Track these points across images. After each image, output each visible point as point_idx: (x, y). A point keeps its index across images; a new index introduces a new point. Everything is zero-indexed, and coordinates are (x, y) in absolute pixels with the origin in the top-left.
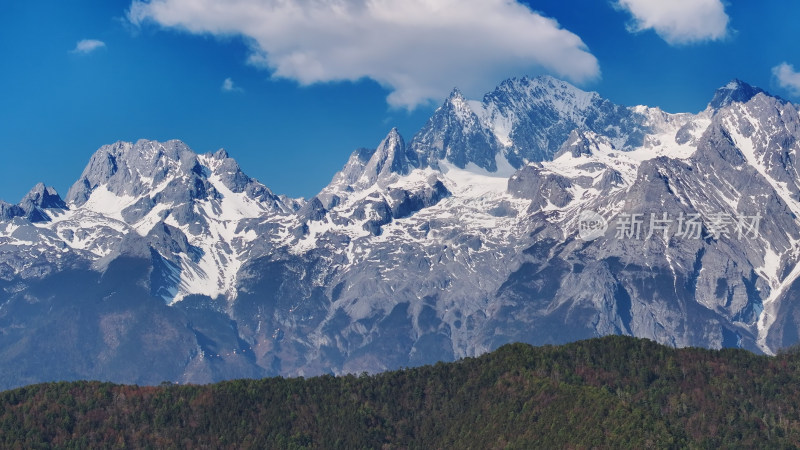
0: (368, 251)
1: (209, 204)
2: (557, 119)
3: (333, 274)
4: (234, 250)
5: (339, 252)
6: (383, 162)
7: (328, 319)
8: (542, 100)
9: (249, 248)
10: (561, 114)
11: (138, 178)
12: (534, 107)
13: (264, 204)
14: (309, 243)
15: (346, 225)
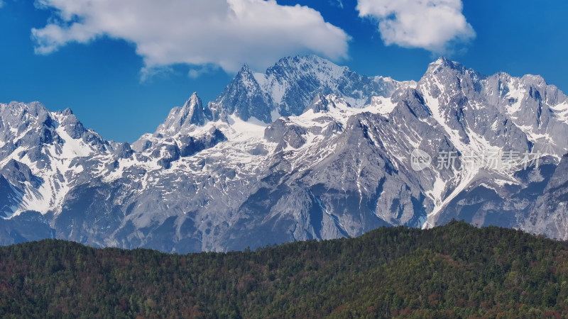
0: (157, 180)
1: (53, 147)
2: (319, 86)
3: (130, 197)
4: (66, 180)
5: (137, 180)
6: (185, 117)
7: (120, 228)
8: (308, 72)
9: (76, 178)
10: (321, 82)
11: (8, 129)
12: (303, 78)
13: (95, 147)
14: (118, 174)
15: (146, 161)
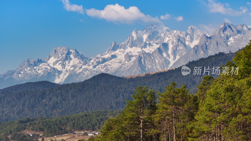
0: (90, 72)
1: (68, 61)
2: (158, 34)
4: (68, 72)
5: (84, 73)
8: (156, 29)
11: (59, 55)
12: (154, 31)
13: (80, 60)
14: (81, 70)
15: (89, 66)
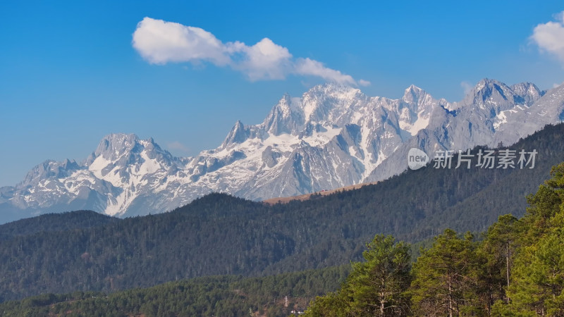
0: (184, 191)
1: (135, 166)
4: (136, 189)
5: (172, 192)
6: (229, 138)
9: (141, 189)
11: (114, 152)
13: (163, 164)
15: (183, 177)
